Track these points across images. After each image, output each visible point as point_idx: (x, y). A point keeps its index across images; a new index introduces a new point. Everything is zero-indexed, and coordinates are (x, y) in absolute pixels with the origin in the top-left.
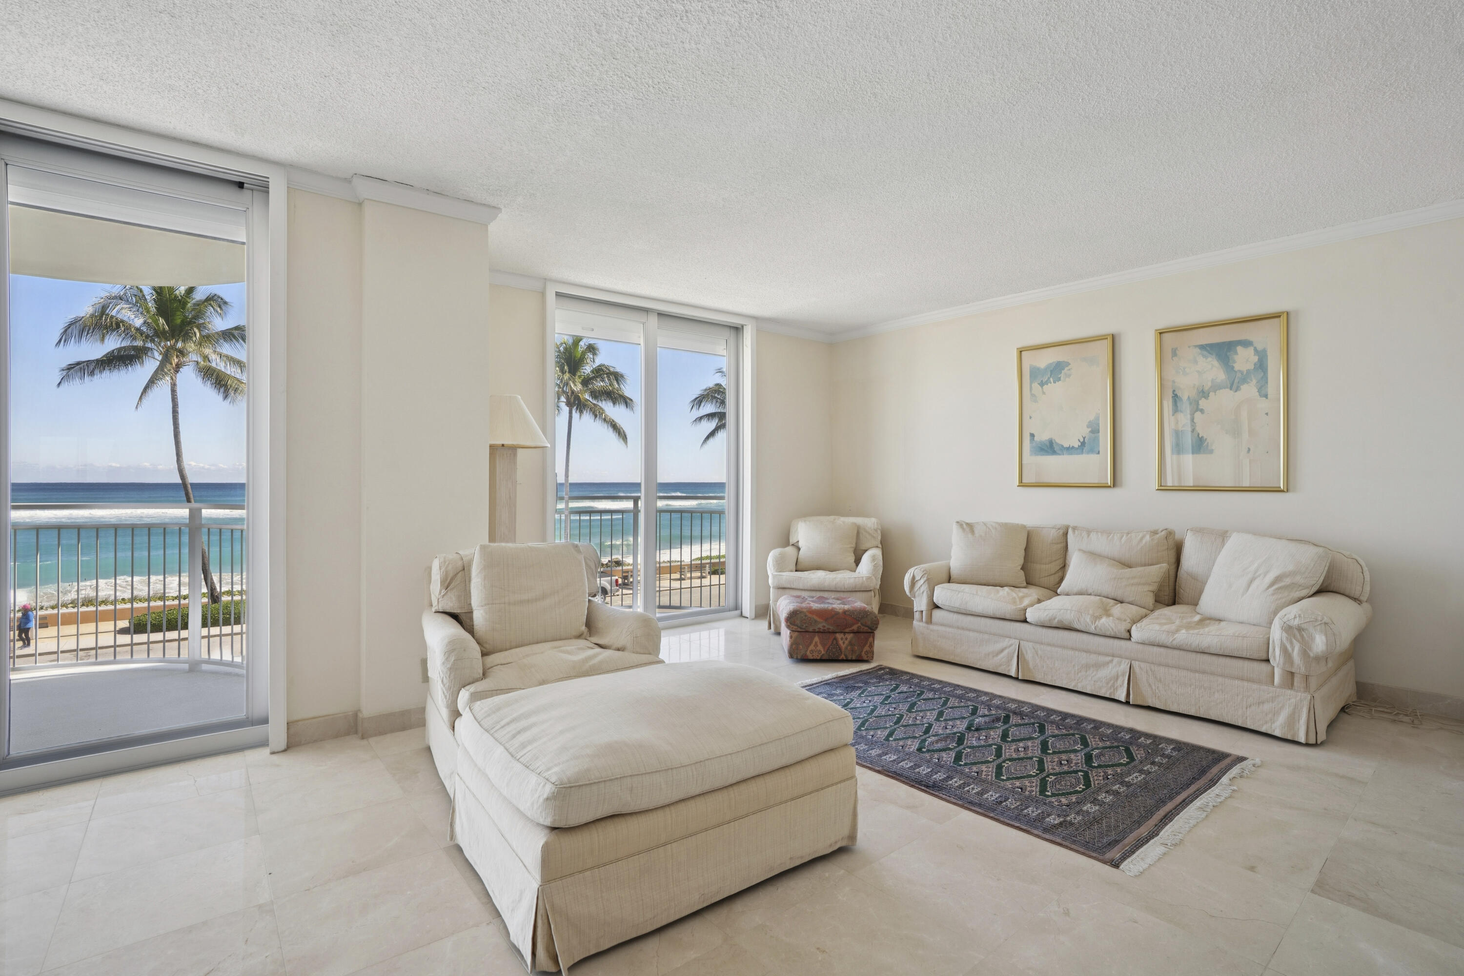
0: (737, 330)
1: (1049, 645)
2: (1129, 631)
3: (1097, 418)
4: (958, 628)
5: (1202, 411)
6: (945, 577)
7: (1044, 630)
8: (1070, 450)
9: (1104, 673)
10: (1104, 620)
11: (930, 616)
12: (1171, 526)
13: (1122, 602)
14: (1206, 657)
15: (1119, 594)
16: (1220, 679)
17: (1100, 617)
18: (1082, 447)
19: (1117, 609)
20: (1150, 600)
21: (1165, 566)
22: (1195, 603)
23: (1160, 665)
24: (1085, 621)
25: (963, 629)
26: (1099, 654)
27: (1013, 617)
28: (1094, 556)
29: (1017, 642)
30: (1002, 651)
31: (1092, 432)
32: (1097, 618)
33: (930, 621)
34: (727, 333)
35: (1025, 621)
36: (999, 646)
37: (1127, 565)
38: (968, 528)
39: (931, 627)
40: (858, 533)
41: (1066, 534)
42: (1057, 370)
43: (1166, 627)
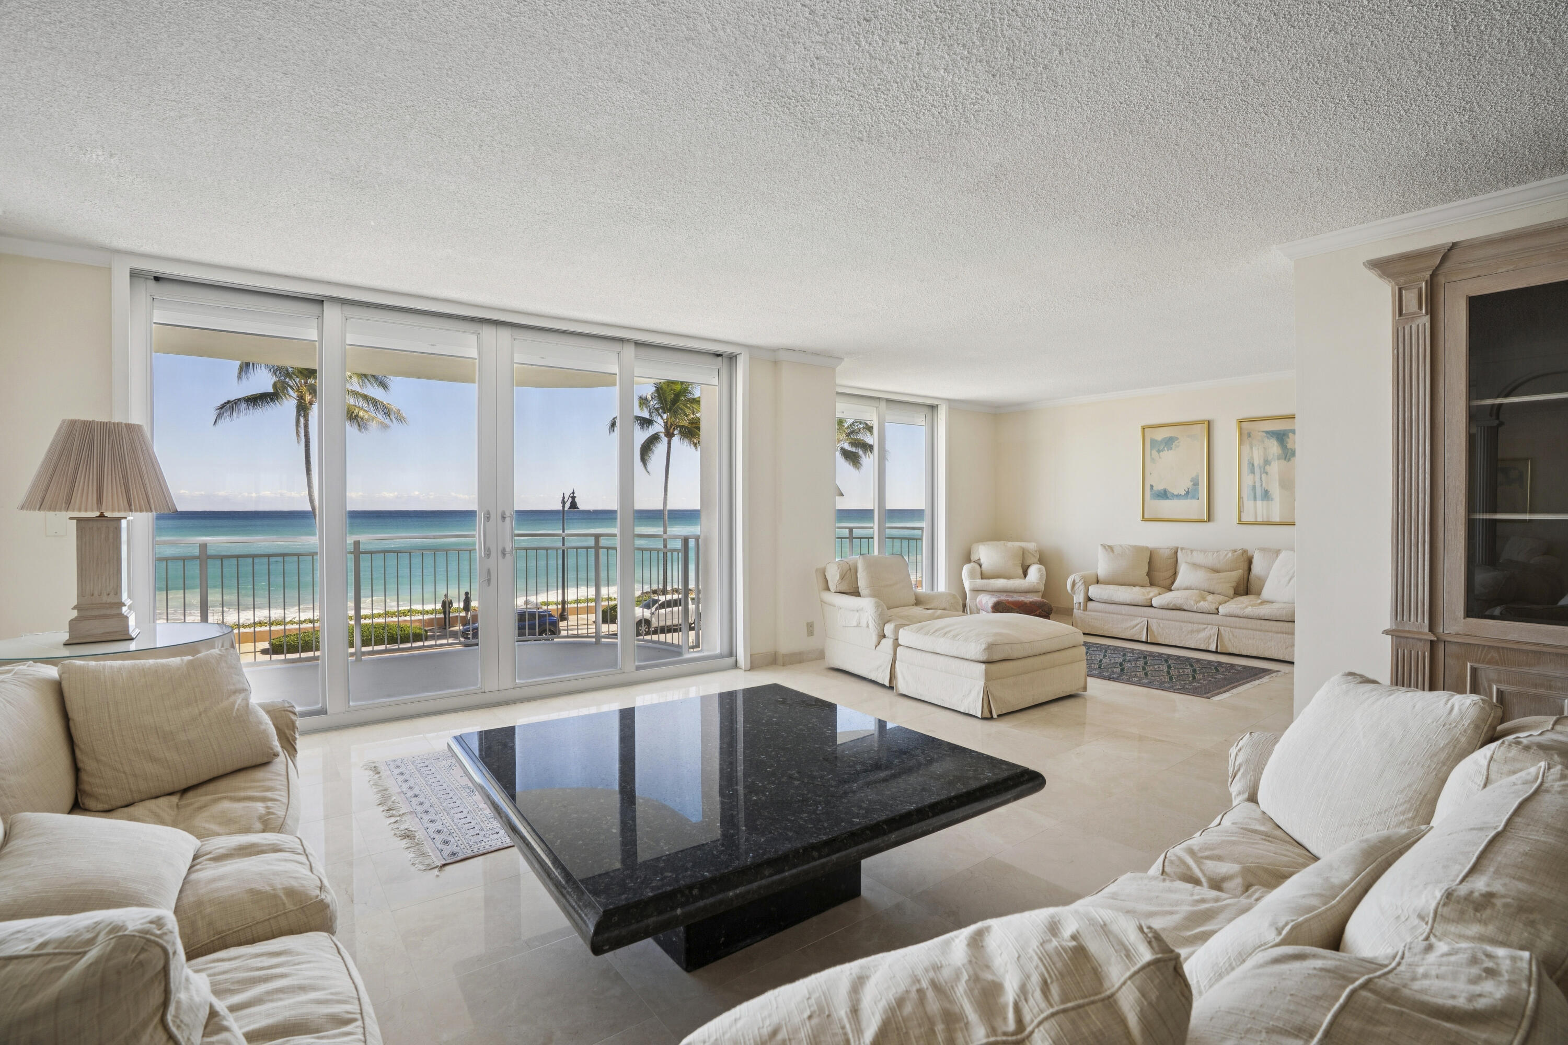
0: (933, 408)
1: (1167, 620)
2: (1217, 609)
3: (1197, 476)
4: (1106, 612)
5: (1267, 473)
6: (1095, 580)
7: (1164, 611)
8: (1178, 496)
9: (1202, 635)
10: (1202, 603)
11: (1086, 606)
12: (1245, 547)
13: (1213, 594)
14: (1263, 622)
15: (1212, 590)
16: (1270, 634)
17: (1199, 602)
18: (1190, 494)
19: (1210, 598)
20: (1231, 592)
21: (1241, 571)
22: (1259, 594)
23: (1236, 628)
24: (1191, 604)
25: (1109, 613)
26: (1200, 623)
27: (1144, 604)
28: (1195, 566)
29: (1146, 619)
30: (1137, 625)
31: (1194, 485)
32: (1198, 602)
33: (1085, 609)
34: (926, 410)
35: (1151, 606)
36: (1135, 622)
37: (1217, 571)
38: (1110, 549)
39: (1087, 613)
40: (1023, 553)
41: (1176, 552)
42: (1169, 442)
43: (1240, 606)
